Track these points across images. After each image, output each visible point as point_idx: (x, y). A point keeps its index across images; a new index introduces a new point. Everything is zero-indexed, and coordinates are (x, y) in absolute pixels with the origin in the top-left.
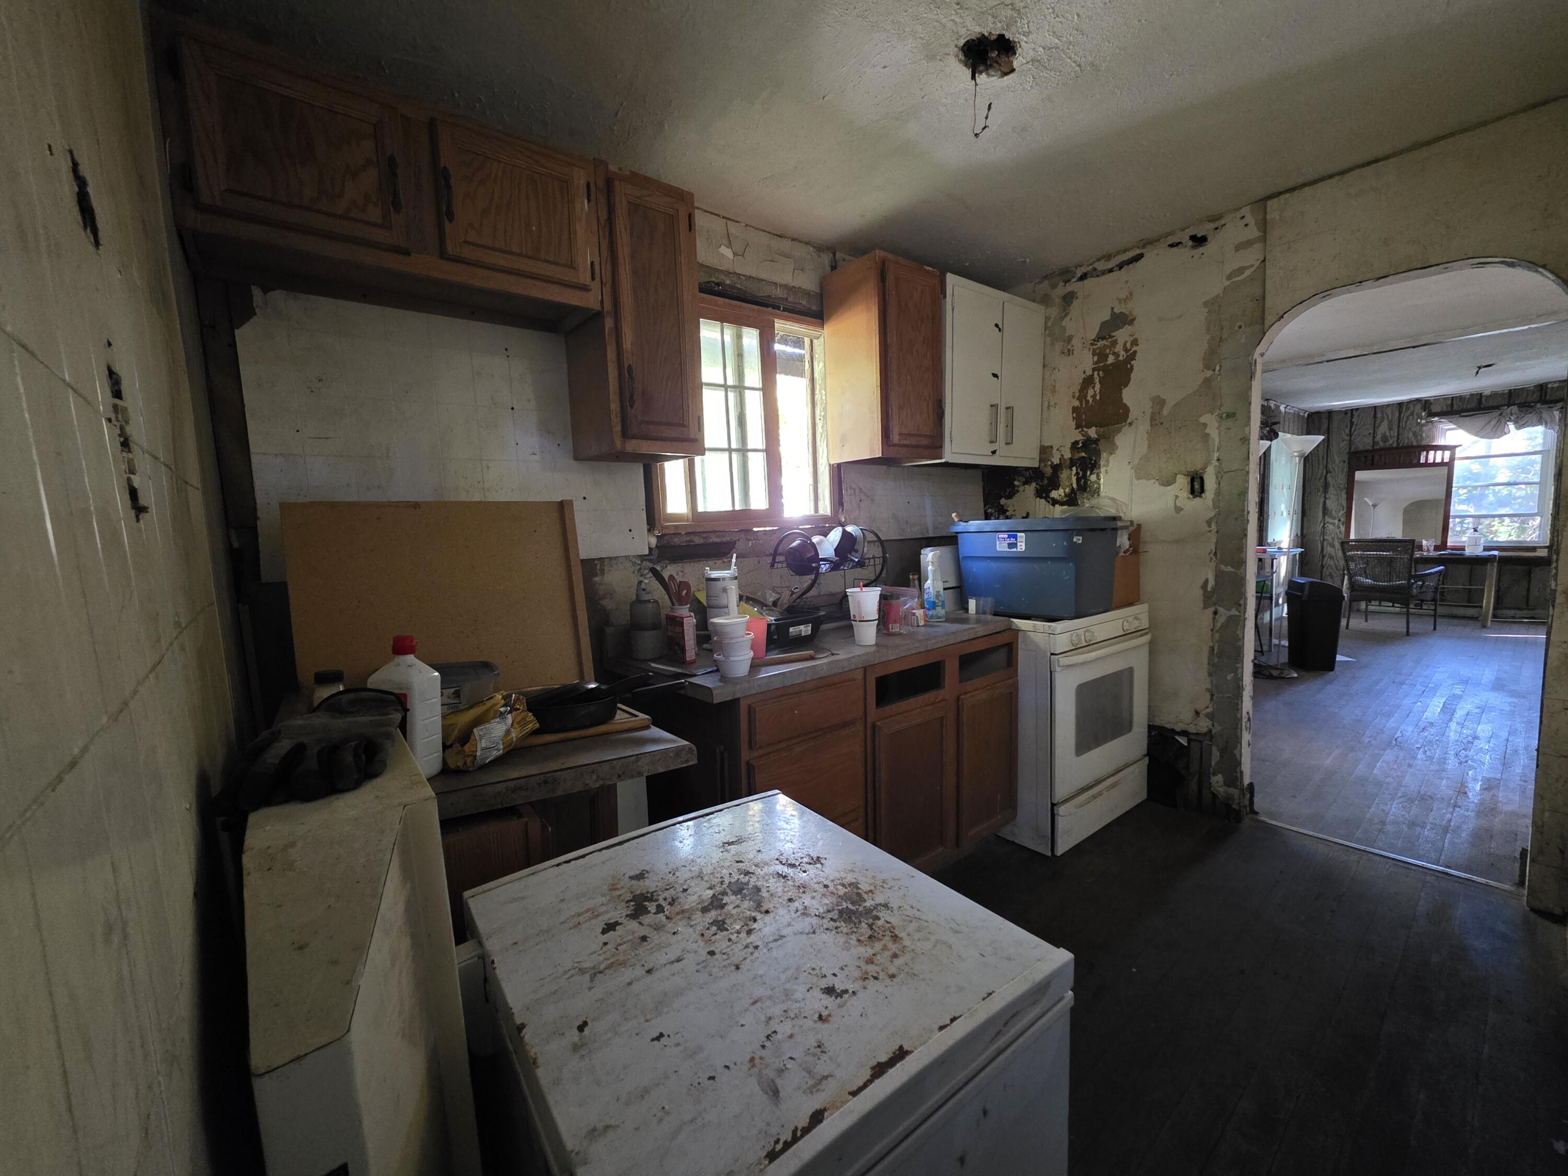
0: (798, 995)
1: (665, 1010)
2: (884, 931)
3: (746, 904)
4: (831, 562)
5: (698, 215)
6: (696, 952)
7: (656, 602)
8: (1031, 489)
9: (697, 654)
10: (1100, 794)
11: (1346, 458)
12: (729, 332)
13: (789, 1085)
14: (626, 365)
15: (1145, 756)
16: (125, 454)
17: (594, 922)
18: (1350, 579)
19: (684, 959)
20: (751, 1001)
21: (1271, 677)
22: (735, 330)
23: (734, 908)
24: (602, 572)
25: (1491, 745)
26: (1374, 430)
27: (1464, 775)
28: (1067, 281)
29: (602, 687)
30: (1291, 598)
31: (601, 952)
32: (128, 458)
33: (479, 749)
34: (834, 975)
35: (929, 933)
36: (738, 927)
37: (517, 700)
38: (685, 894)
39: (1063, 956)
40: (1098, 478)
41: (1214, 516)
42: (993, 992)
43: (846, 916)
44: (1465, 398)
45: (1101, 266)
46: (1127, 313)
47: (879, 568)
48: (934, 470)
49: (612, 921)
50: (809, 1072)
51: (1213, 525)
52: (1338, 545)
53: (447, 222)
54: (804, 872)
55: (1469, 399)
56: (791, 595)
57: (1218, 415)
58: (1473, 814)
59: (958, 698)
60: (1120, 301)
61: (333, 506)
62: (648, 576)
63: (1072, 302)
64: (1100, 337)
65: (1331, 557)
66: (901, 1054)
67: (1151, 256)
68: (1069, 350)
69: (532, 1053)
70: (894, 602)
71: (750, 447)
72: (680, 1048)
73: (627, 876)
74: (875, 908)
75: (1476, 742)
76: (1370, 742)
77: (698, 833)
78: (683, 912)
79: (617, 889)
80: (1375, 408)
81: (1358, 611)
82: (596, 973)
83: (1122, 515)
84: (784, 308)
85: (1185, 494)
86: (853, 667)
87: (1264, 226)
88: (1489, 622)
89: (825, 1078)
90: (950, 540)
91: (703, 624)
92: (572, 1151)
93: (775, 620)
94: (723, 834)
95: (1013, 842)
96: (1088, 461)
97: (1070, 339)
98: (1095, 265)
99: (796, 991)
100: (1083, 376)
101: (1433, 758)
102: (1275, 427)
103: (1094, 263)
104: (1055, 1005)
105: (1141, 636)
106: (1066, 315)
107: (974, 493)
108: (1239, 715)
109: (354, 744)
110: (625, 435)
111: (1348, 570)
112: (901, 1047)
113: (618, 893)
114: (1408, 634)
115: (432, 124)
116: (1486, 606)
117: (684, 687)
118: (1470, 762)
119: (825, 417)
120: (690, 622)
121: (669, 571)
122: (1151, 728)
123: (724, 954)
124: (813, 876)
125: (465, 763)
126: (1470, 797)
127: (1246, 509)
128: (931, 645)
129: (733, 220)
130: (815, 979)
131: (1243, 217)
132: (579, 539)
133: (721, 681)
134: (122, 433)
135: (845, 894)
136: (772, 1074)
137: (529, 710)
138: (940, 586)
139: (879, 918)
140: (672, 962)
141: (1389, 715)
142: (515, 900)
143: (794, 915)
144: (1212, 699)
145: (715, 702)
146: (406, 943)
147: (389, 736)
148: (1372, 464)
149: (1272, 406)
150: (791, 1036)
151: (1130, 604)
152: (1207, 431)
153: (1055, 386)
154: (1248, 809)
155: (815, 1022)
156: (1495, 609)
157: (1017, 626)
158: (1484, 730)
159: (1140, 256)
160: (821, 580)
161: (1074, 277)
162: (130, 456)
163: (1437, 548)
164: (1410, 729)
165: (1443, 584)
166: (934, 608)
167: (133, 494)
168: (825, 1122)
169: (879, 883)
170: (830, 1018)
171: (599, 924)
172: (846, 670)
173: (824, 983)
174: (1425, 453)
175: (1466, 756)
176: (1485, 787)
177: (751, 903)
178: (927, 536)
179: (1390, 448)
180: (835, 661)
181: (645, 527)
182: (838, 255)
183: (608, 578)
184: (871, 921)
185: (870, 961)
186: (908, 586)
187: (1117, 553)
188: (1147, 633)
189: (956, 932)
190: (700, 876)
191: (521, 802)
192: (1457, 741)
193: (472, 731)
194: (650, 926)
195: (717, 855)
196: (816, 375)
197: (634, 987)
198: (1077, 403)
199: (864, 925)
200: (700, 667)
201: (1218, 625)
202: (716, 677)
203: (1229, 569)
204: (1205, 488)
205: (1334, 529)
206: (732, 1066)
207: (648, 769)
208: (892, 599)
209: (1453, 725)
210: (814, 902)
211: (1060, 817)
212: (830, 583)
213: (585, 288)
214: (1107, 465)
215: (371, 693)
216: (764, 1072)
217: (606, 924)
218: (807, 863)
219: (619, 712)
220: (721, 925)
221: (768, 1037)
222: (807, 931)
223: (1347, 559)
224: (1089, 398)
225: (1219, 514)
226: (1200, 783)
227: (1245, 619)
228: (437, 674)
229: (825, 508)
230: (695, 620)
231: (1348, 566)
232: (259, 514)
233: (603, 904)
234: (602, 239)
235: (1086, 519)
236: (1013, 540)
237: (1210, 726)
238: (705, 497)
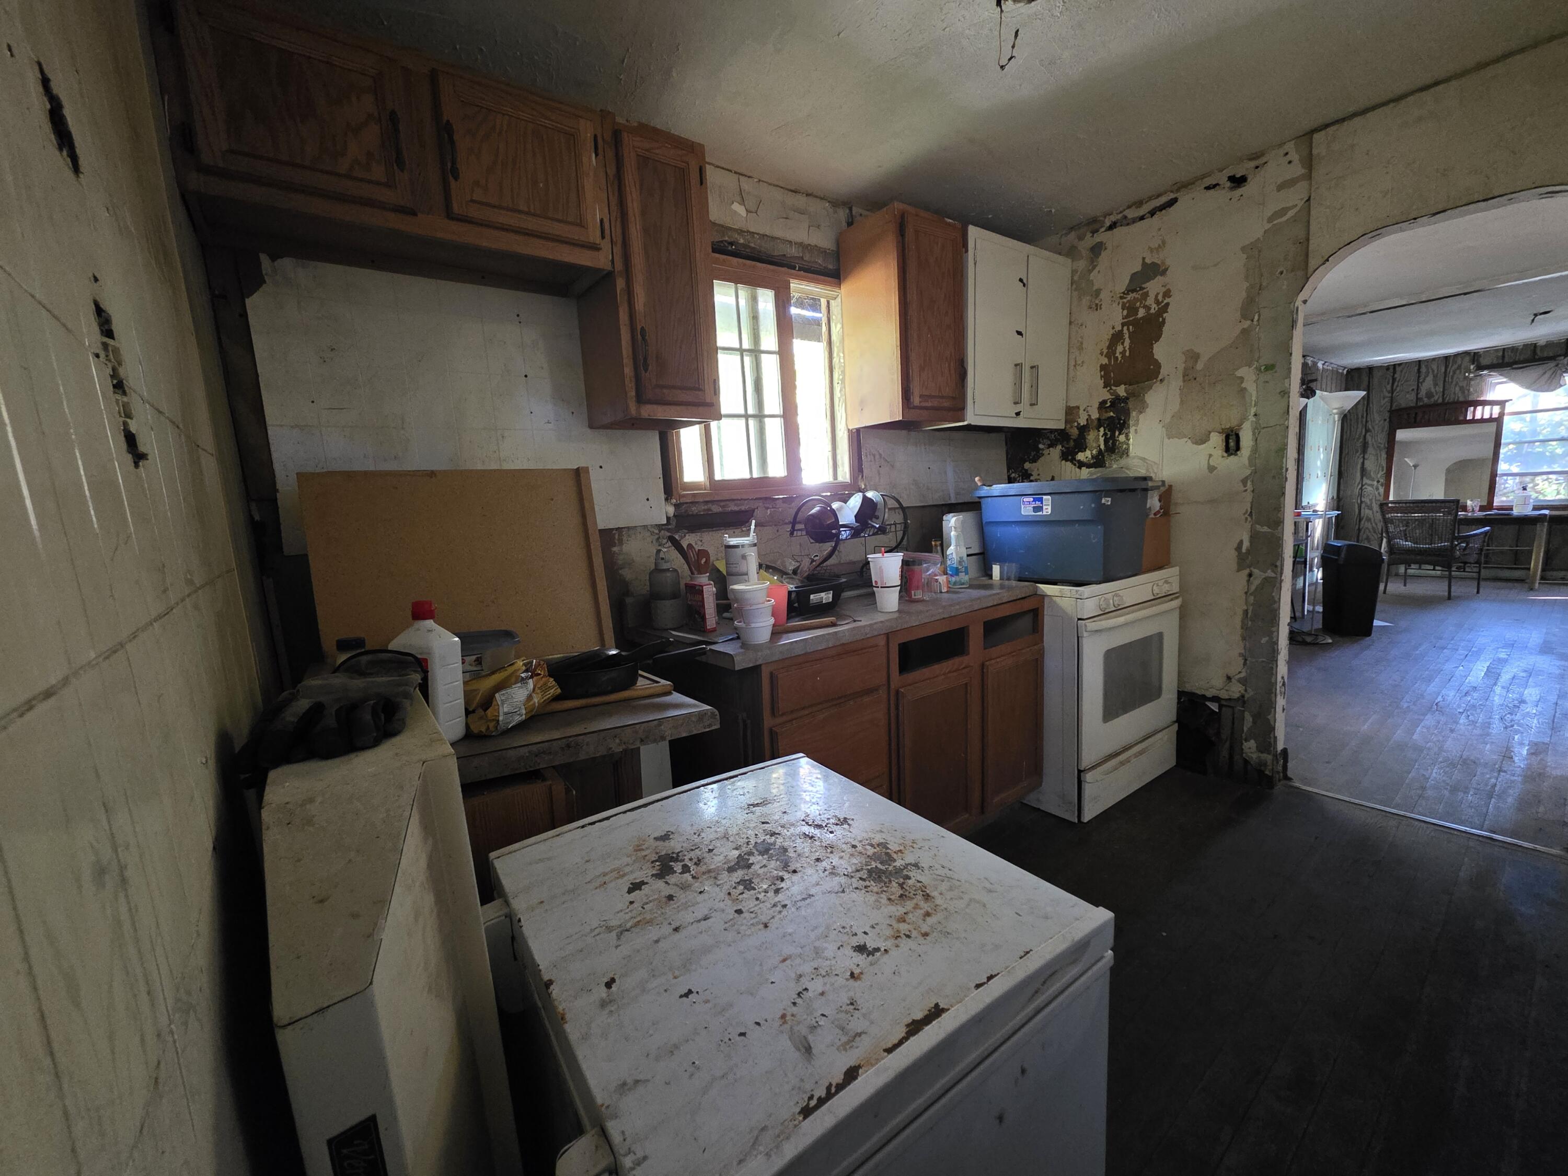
0: (829, 953)
1: (694, 967)
2: (915, 890)
3: (773, 864)
4: (852, 528)
5: (709, 170)
6: (723, 911)
7: (675, 570)
8: (1056, 452)
9: (717, 623)
10: (1128, 761)
11: (1387, 415)
12: (744, 293)
13: (822, 1041)
14: (639, 328)
15: (1175, 722)
16: (118, 397)
17: (620, 881)
18: (1389, 542)
19: (711, 917)
20: (781, 958)
21: (1304, 643)
22: (749, 292)
23: (761, 868)
24: (621, 542)
25: (1539, 708)
26: (1418, 386)
27: (1510, 739)
28: (1094, 232)
29: (623, 653)
30: (1326, 563)
31: (627, 911)
32: (122, 402)
33: (501, 714)
34: (865, 933)
35: (962, 892)
36: (765, 887)
37: (538, 665)
38: (711, 854)
39: (1102, 916)
40: (1128, 439)
41: (1251, 474)
42: (1031, 950)
43: (875, 875)
44: (1517, 349)
45: (1131, 214)
46: (1159, 262)
47: (900, 534)
48: (955, 434)
49: (638, 881)
50: (843, 1029)
51: (1249, 483)
52: (1376, 507)
53: (451, 178)
54: (832, 832)
55: (1522, 349)
56: (811, 563)
57: (1256, 368)
58: (1520, 779)
59: (983, 665)
60: (1151, 250)
61: (349, 475)
62: (667, 545)
63: (1100, 254)
64: (1130, 290)
65: (1369, 520)
66: (936, 1012)
67: (1185, 200)
68: (1097, 305)
69: (560, 1009)
70: (916, 568)
71: (767, 412)
72: (709, 1005)
73: (652, 836)
74: (905, 868)
75: (1523, 706)
76: (1408, 707)
77: (722, 797)
78: (709, 871)
79: (643, 850)
80: (1419, 363)
81: (1397, 575)
82: (623, 931)
83: (1152, 475)
84: (799, 267)
85: (1219, 452)
86: (876, 633)
87: (1309, 162)
88: (1537, 585)
89: (859, 1035)
90: (972, 506)
91: (723, 593)
92: (602, 1105)
93: (796, 588)
94: (748, 796)
95: (1039, 809)
96: (1117, 421)
97: (1098, 293)
98: (1125, 213)
99: (826, 948)
100: (1112, 332)
101: (1476, 723)
102: (1313, 385)
103: (1124, 210)
104: (1093, 965)
105: (1172, 600)
106: (1094, 268)
107: (997, 456)
108: (1273, 680)
109: (372, 702)
110: (640, 399)
111: (1387, 532)
112: (937, 1005)
113: (644, 853)
114: (1449, 598)
115: (433, 77)
116: (1534, 568)
117: (705, 653)
118: (1515, 727)
119: (843, 381)
120: (710, 591)
121: (688, 540)
122: (1181, 694)
123: (751, 912)
124: (841, 837)
125: (488, 728)
126: (1516, 761)
127: (1284, 466)
128: (956, 610)
129: (746, 176)
130: (845, 938)
131: (1287, 154)
132: (597, 509)
133: (741, 647)
134: (115, 375)
135: (874, 854)
136: (804, 1031)
137: (550, 676)
138: (964, 553)
139: (910, 878)
140: (699, 921)
141: (1430, 680)
142: (541, 860)
143: (822, 875)
144: (1245, 664)
145: (737, 668)
146: (429, 900)
147: (407, 696)
148: (1415, 422)
149: (1310, 362)
150: (822, 994)
151: (1160, 568)
152: (1243, 385)
153: (1082, 343)
154: (1281, 774)
155: (847, 980)
156: (1543, 570)
157: (1043, 592)
158: (1532, 693)
159: (1174, 201)
160: (841, 547)
161: (1102, 227)
162: (125, 399)
163: (1482, 508)
164: (1452, 693)
165: (1488, 546)
166: (957, 574)
167: (131, 440)
168: (859, 1079)
169: (909, 843)
170: (862, 976)
171: (625, 884)
172: (868, 636)
173: (855, 942)
174: (1472, 408)
175: (1512, 721)
176: (1532, 751)
177: (778, 863)
178: (950, 502)
179: (1436, 405)
180: (858, 627)
181: (663, 496)
182: (855, 210)
183: (625, 548)
184: (901, 880)
185: (902, 920)
186: (931, 552)
187: (1148, 515)
188: (1177, 598)
189: (990, 891)
190: (726, 837)
191: (545, 766)
192: (1502, 705)
193: (494, 696)
194: (677, 885)
195: (742, 817)
196: (834, 338)
197: (661, 944)
198: (1105, 361)
199: (894, 884)
200: (721, 635)
201: (1253, 588)
202: (737, 644)
203: (1265, 529)
204: (1241, 443)
205: (1373, 491)
206: (762, 1022)
207: (671, 733)
208: (914, 565)
209: (1498, 689)
210: (842, 862)
211: (1087, 784)
212: (850, 551)
213: (595, 248)
214: (1137, 424)
215: (390, 655)
216: (796, 1028)
217: (632, 884)
218: (833, 824)
219: (640, 679)
220: (748, 885)
221: (799, 994)
222: (836, 891)
223: (1386, 521)
224: (1117, 354)
225: (1256, 472)
226: (1231, 748)
227: (1281, 581)
228: (457, 639)
229: (845, 474)
230: (714, 589)
231: (1387, 528)
232: (279, 486)
233: (628, 865)
234: (611, 198)
235: (1114, 480)
236: (1038, 504)
237: (1243, 692)
238: (722, 465)
